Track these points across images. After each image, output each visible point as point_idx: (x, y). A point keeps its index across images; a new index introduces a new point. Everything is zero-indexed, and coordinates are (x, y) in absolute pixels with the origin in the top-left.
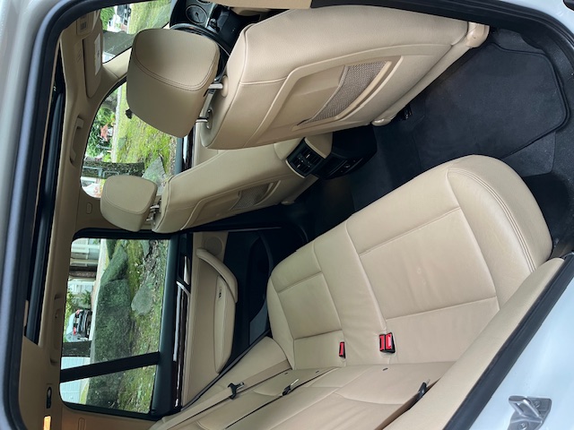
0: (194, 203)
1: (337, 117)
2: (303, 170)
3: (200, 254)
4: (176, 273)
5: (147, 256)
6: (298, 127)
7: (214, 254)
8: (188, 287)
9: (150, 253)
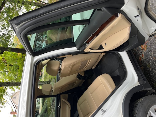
0: (59, 88)
1: (84, 69)
2: (80, 79)
3: (62, 99)
4: (57, 104)
5: (52, 105)
6: (76, 72)
7: (65, 99)
8: (60, 107)
9: (53, 104)
